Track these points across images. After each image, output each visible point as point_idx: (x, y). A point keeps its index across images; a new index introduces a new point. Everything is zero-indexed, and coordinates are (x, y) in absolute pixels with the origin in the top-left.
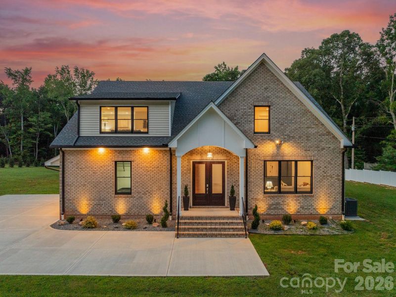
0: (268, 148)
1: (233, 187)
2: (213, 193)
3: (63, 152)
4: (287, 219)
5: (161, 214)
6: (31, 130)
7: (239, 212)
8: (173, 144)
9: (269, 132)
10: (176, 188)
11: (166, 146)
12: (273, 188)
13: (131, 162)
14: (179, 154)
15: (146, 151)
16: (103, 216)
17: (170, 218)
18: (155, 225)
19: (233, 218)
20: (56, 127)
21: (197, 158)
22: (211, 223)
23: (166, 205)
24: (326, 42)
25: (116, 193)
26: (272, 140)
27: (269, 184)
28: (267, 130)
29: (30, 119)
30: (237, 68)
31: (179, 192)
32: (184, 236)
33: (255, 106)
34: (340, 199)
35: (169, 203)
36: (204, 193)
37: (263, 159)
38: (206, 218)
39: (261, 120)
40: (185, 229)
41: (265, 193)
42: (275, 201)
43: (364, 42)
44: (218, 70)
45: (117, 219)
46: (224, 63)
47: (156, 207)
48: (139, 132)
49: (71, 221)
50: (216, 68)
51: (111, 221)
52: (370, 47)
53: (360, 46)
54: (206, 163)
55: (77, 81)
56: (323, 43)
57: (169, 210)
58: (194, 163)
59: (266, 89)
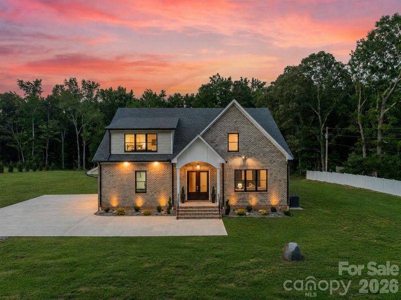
0: (237, 162)
1: (213, 188)
2: (201, 191)
3: (100, 166)
4: (250, 209)
5: (166, 206)
6: (42, 137)
7: (217, 204)
8: (174, 161)
9: (238, 151)
10: (176, 189)
11: (170, 161)
12: (242, 188)
13: (146, 171)
14: (178, 167)
15: (156, 164)
16: (129, 208)
17: (173, 208)
18: (163, 212)
19: (213, 207)
20: (63, 134)
21: (190, 168)
22: (199, 211)
23: (170, 199)
24: (305, 61)
25: (136, 192)
26: (240, 156)
27: (240, 185)
28: (237, 150)
29: (40, 126)
30: (230, 79)
31: (178, 191)
32: (182, 218)
33: (228, 134)
34: (286, 195)
35: (171, 198)
36: (195, 191)
37: (234, 169)
38: (196, 207)
39: (233, 142)
40: (182, 214)
41: (235, 191)
42: (242, 197)
43: (337, 61)
44: (213, 80)
45: (137, 209)
46: (218, 74)
47: (163, 202)
48: (151, 151)
49: (107, 211)
50: (211, 78)
51: (134, 211)
52: (343, 66)
53: (335, 64)
54: (196, 171)
55: (85, 92)
56: (302, 62)
57: (171, 203)
58: (188, 172)
59: (236, 122)
